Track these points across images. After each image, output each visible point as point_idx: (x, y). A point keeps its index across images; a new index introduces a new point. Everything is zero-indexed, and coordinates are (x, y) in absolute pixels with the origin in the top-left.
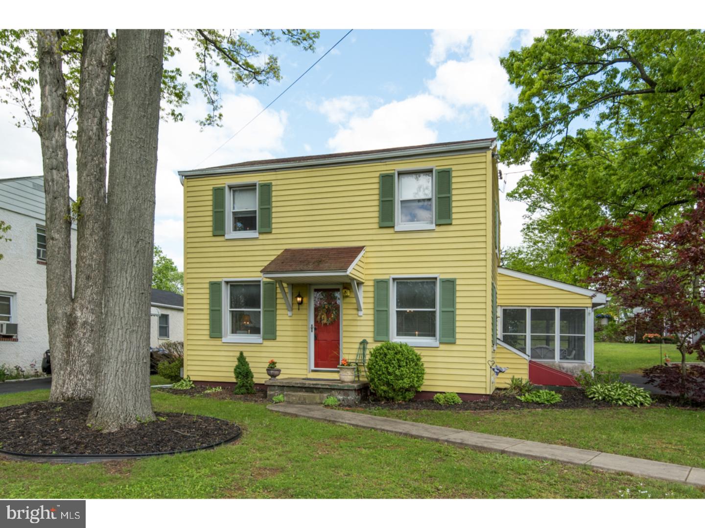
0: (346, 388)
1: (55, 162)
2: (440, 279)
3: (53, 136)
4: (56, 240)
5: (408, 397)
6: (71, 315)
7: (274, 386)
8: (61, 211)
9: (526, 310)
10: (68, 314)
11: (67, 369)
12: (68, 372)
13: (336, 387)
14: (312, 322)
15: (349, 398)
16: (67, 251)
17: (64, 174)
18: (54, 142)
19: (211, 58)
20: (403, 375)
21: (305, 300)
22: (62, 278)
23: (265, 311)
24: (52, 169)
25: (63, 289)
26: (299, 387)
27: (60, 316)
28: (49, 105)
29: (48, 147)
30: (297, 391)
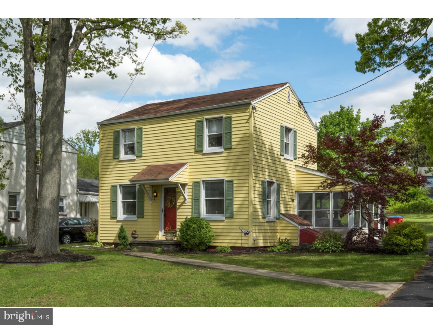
0: (168, 244)
1: (30, 134)
2: (226, 180)
3: (30, 122)
4: (30, 172)
5: (201, 248)
6: (36, 208)
7: (135, 243)
8: (32, 157)
9: (312, 194)
10: (35, 207)
11: (33, 234)
12: (33, 235)
13: (163, 243)
14: (163, 207)
15: (169, 249)
16: (35, 177)
17: (34, 139)
18: (30, 124)
19: (133, 35)
20: (195, 236)
21: (159, 194)
22: (32, 190)
23: (138, 201)
24: (29, 138)
25: (33, 195)
26: (146, 244)
27: (31, 208)
28: (28, 107)
29: (27, 127)
30: (145, 246)
